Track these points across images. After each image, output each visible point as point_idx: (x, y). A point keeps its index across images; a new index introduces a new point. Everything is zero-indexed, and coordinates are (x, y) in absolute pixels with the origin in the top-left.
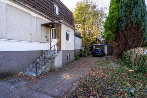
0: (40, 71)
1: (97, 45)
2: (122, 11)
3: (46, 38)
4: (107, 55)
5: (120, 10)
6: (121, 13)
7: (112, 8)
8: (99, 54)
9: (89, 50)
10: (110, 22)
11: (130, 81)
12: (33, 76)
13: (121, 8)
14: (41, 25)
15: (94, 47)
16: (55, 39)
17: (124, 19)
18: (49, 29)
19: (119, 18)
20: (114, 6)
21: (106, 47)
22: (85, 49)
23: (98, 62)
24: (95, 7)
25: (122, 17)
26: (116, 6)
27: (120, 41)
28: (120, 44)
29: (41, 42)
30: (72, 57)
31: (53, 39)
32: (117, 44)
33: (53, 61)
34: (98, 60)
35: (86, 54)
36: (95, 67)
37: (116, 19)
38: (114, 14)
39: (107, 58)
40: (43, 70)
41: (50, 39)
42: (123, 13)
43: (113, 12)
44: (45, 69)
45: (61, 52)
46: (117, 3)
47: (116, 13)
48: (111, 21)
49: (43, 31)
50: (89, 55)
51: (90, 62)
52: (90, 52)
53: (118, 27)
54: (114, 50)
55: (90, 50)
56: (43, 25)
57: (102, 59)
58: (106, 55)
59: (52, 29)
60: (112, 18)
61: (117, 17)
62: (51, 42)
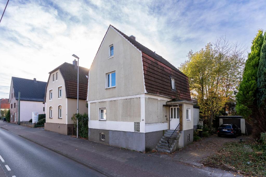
0: (171, 149)
1: (227, 117)
2: (261, 80)
3: (166, 118)
4: (245, 135)
5: (259, 79)
6: (260, 83)
7: (247, 73)
8: (229, 134)
9: (211, 127)
10: (243, 93)
11: (252, 160)
12: (167, 152)
13: (260, 76)
14: (163, 105)
15: (221, 121)
16: (175, 118)
17: (264, 91)
18: (168, 108)
19: (257, 89)
20: (250, 72)
21: (243, 121)
22: (204, 123)
23: (226, 144)
24: (221, 56)
25: (261, 88)
26: (252, 72)
27: (260, 118)
28: (260, 122)
29: (163, 122)
30: (192, 137)
31: (172, 118)
32: (256, 122)
33: (178, 141)
34: (226, 143)
35: (208, 132)
36: (222, 149)
37: (252, 90)
38: (250, 82)
39: (241, 140)
40: (172, 148)
41: (169, 118)
42: (262, 83)
43: (248, 80)
44: (174, 147)
45: (183, 132)
46: (254, 68)
47: (252, 81)
48: (245, 92)
49: (164, 111)
50: (212, 133)
51: (215, 144)
52: (213, 129)
53: (255, 100)
54: (252, 129)
55: (214, 126)
56: (164, 105)
57: (233, 141)
58: (243, 134)
59: (170, 108)
60: (246, 88)
61: (254, 87)
62: (169, 121)
